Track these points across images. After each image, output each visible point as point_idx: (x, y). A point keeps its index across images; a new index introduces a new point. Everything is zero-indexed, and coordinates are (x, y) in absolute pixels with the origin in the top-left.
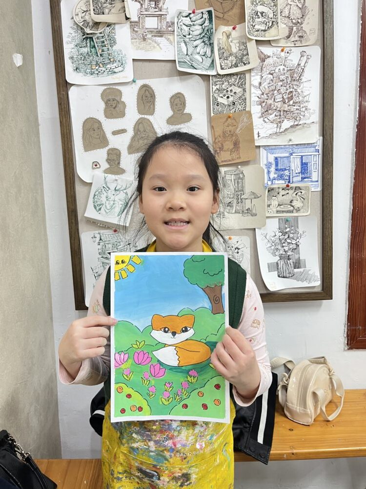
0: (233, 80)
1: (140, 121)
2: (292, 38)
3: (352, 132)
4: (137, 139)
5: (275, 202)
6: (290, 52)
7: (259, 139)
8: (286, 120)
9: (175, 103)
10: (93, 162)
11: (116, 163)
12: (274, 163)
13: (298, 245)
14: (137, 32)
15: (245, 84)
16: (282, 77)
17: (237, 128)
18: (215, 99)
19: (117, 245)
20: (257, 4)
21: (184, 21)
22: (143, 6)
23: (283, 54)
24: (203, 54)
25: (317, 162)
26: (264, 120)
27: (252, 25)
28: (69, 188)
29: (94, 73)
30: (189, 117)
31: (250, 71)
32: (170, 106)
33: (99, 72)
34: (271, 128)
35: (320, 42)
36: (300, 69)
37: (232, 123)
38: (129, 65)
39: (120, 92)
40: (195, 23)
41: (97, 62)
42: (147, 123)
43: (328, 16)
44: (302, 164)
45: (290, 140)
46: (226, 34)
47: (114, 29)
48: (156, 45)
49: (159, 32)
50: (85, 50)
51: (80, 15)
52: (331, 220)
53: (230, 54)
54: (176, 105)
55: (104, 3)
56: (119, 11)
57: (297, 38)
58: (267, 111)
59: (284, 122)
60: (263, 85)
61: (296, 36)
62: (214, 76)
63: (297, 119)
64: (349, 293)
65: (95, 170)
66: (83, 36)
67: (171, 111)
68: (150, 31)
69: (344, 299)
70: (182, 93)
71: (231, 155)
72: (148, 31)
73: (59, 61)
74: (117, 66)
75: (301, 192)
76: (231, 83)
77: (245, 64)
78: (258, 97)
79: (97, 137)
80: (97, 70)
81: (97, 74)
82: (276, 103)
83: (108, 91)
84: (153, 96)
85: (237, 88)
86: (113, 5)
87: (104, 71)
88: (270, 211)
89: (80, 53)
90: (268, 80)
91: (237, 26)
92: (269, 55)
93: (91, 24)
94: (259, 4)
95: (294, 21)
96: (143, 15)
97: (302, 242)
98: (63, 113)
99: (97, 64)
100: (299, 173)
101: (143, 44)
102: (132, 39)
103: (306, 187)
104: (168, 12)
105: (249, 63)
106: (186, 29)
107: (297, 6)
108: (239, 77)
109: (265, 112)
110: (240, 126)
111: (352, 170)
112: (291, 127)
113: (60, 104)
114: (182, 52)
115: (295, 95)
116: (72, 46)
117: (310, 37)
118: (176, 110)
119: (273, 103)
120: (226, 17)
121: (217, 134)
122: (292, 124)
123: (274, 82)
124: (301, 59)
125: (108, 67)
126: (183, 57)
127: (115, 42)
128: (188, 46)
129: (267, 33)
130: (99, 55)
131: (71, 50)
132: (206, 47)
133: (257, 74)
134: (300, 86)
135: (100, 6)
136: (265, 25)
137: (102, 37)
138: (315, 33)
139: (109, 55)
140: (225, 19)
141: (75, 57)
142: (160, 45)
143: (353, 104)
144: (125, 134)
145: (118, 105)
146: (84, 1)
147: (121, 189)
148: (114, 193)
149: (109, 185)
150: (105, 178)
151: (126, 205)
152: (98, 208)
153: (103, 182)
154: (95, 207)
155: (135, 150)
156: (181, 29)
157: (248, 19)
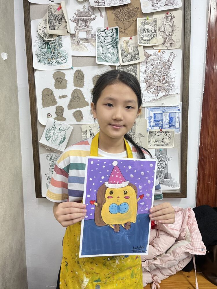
0: (130, 68)
1: (75, 91)
2: (166, 45)
3: (200, 100)
4: (73, 101)
5: (153, 140)
6: (163, 52)
7: (144, 103)
8: (160, 92)
9: (96, 80)
10: (48, 114)
11: (61, 114)
12: (153, 116)
13: (167, 165)
14: (74, 40)
15: (137, 71)
16: (159, 67)
20: (145, 24)
21: (101, 34)
22: (78, 25)
23: (159, 54)
24: (112, 53)
25: (179, 117)
26: (147, 92)
27: (142, 37)
28: (34, 129)
29: (49, 63)
31: (139, 63)
34: (152, 97)
35: (182, 47)
36: (169, 62)
38: (70, 60)
39: (64, 74)
40: (108, 35)
42: (79, 92)
43: (187, 31)
44: (170, 117)
45: (163, 104)
46: (126, 42)
47: (61, 38)
48: (85, 48)
49: (87, 40)
50: (45, 50)
51: (42, 30)
52: (187, 151)
53: (128, 53)
55: (56, 23)
56: (64, 28)
57: (169, 44)
58: (149, 86)
60: (147, 72)
62: (118, 66)
63: (168, 91)
64: (197, 194)
65: (49, 118)
66: (44, 42)
67: (93, 85)
68: (82, 40)
69: (195, 197)
72: (80, 40)
73: (29, 56)
74: (63, 60)
75: (169, 134)
76: (128, 70)
77: (137, 59)
78: (144, 78)
79: (50, 99)
80: (51, 61)
81: (52, 64)
82: (155, 82)
83: (57, 73)
84: (83, 76)
86: (61, 24)
87: (55, 62)
88: (150, 144)
89: (42, 51)
90: (150, 69)
91: (132, 37)
92: (151, 54)
93: (48, 35)
94: (146, 24)
95: (167, 34)
96: (78, 30)
97: (169, 163)
98: (31, 85)
99: (51, 58)
100: (168, 123)
101: (78, 47)
102: (71, 44)
103: (172, 131)
104: (92, 29)
105: (139, 59)
106: (103, 38)
107: (169, 25)
108: (133, 66)
111: (200, 122)
112: (164, 96)
113: (29, 80)
114: (100, 52)
115: (166, 77)
116: (37, 47)
117: (176, 44)
119: (153, 82)
120: (126, 31)
122: (164, 94)
123: (154, 70)
124: (171, 57)
125: (57, 60)
126: (101, 55)
127: (62, 46)
128: (103, 48)
129: (151, 42)
130: (53, 53)
131: (36, 50)
132: (114, 49)
133: (144, 65)
134: (169, 73)
135: (53, 25)
136: (149, 37)
137: (55, 43)
138: (179, 42)
139: (58, 53)
140: (125, 33)
141: (39, 54)
142: (87, 48)
143: (202, 83)
144: (66, 98)
145: (62, 81)
146: (44, 22)
147: (63, 130)
148: (58, 131)
149: (56, 127)
150: (54, 122)
151: (64, 139)
152: (48, 139)
153: (53, 124)
154: (46, 138)
155: (72, 107)
156: (100, 38)
157: (139, 34)
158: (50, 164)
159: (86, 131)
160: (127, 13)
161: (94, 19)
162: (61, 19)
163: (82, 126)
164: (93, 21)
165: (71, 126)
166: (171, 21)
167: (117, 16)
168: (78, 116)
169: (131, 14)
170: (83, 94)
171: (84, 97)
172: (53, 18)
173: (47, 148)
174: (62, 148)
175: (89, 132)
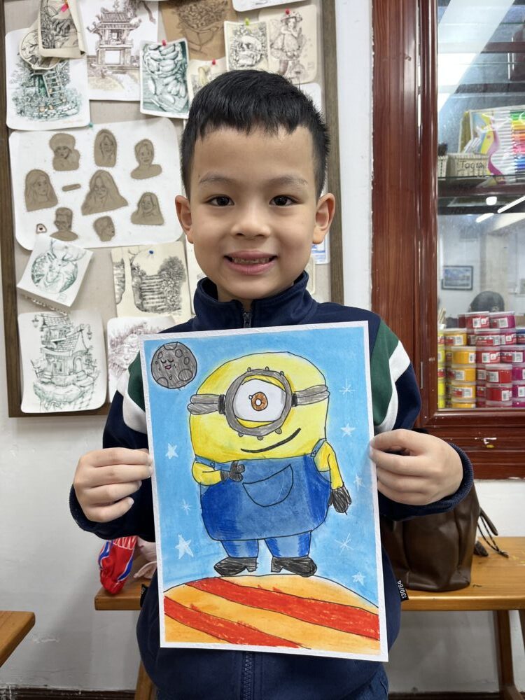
1: (98, 175)
3: (368, 191)
4: (93, 197)
9: (142, 151)
10: (38, 225)
11: (67, 225)
14: (94, 68)
19: (65, 331)
20: (241, 34)
22: (103, 38)
24: (176, 94)
28: (6, 257)
29: (42, 116)
30: (157, 170)
33: (49, 115)
35: (321, 79)
38: (85, 108)
39: (73, 140)
40: (166, 57)
41: (46, 103)
42: (106, 177)
46: (204, 70)
47: (67, 65)
48: (117, 83)
49: (121, 68)
50: (33, 90)
51: (28, 50)
54: (143, 154)
55: (56, 35)
56: (74, 44)
65: (41, 234)
66: (31, 74)
67: (137, 162)
68: (112, 67)
70: (150, 139)
72: (108, 67)
74: (70, 108)
80: (46, 113)
81: (46, 117)
83: (58, 137)
84: (113, 143)
86: (67, 38)
87: (55, 114)
89: (26, 93)
91: (217, 60)
93: (40, 60)
94: (244, 34)
95: (289, 54)
96: (102, 48)
99: (46, 106)
101: (102, 82)
102: (89, 76)
104: (132, 45)
106: (155, 64)
107: (292, 35)
111: (370, 238)
116: (17, 85)
117: (309, 72)
118: (142, 161)
120: (204, 49)
125: (59, 108)
126: (150, 96)
127: (68, 80)
130: (49, 96)
131: (14, 90)
135: (51, 38)
137: (54, 74)
138: (313, 67)
139: (61, 95)
140: (202, 52)
141: (20, 98)
142: (123, 84)
143: (368, 155)
144: (79, 190)
145: (70, 154)
146: (34, 34)
147: (71, 259)
148: (60, 263)
149: (55, 253)
150: (52, 243)
151: (73, 280)
152: (36, 279)
153: (49, 247)
154: (33, 277)
155: (91, 210)
156: (148, 64)
157: (229, 52)
158: (43, 339)
159: (123, 263)
160: (204, 12)
161: (136, 26)
162: (68, 28)
163: (113, 251)
164: (134, 31)
165: (88, 251)
166: (295, 27)
167: (184, 20)
168: (105, 229)
169: (212, 14)
171: (118, 186)
172: (51, 26)
173: (34, 301)
174: (68, 299)
175: (129, 265)
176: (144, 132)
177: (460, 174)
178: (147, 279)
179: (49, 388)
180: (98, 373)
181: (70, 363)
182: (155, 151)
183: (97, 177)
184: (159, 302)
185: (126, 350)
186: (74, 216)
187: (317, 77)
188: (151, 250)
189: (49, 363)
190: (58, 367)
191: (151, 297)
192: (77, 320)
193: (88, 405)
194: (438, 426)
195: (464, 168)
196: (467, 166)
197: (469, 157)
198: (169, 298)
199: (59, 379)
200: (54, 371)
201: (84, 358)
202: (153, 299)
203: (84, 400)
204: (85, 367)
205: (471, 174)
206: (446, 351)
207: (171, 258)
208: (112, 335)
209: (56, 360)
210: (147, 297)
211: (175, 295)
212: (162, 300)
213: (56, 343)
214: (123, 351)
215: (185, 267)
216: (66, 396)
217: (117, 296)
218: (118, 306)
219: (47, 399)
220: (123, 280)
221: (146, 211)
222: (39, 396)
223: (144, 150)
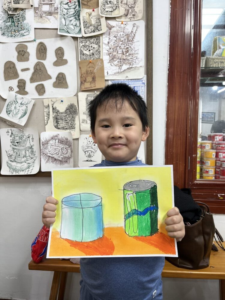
0: (93, 40)
1: (38, 64)
2: (129, 16)
3: (166, 74)
4: (35, 74)
6: (126, 24)
7: (108, 76)
8: (124, 65)
9: (58, 53)
10: (10, 87)
11: (23, 87)
14: (37, 13)
15: (100, 43)
16: (122, 39)
17: (95, 69)
18: (81, 51)
19: (22, 137)
21: (64, 7)
23: (122, 25)
24: (75, 25)
25: (144, 90)
26: (111, 65)
27: (104, 9)
30: (65, 62)
31: (102, 34)
32: (55, 55)
33: (16, 35)
34: (116, 69)
35: (145, 18)
36: (132, 34)
37: (92, 66)
38: (32, 32)
39: (26, 47)
40: (71, 7)
41: (15, 30)
42: (42, 65)
45: (127, 77)
46: (89, 14)
47: (25, 12)
48: (47, 20)
49: (50, 13)
50: (9, 24)
51: (7, 4)
53: (91, 25)
54: (59, 54)
56: (28, 2)
57: (132, 16)
58: (113, 59)
59: (123, 66)
60: (110, 44)
61: (131, 15)
62: (81, 37)
63: (131, 64)
65: (11, 91)
66: (8, 16)
67: (56, 58)
68: (45, 13)
70: (62, 47)
71: (90, 84)
74: (25, 32)
76: (91, 42)
77: (99, 31)
78: (107, 50)
79: (13, 72)
80: (14, 34)
81: (14, 36)
82: (118, 55)
83: (20, 46)
84: (45, 49)
85: (95, 45)
87: (18, 35)
89: (6, 25)
90: (114, 41)
91: (95, 9)
92: (114, 26)
93: (12, 9)
95: (130, 6)
96: (41, 4)
99: (15, 31)
101: (40, 20)
102: (34, 17)
104: (55, 2)
105: (101, 30)
106: (66, 11)
108: (96, 38)
109: (112, 59)
110: (96, 68)
111: (166, 96)
112: (128, 69)
114: (62, 24)
115: (130, 50)
116: (2, 21)
117: (139, 15)
118: (58, 58)
119: (116, 54)
120: (89, 4)
121: (83, 72)
122: (128, 67)
123: (117, 42)
124: (134, 28)
125: (20, 32)
126: (63, 26)
127: (25, 19)
128: (66, 20)
129: (113, 13)
130: (16, 26)
132: (76, 21)
133: (106, 37)
134: (133, 45)
136: (111, 9)
137: (19, 16)
138: (141, 13)
139: (21, 26)
140: (88, 5)
141: (3, 27)
142: (50, 20)
143: (167, 56)
144: (29, 71)
145: (25, 54)
147: (25, 104)
148: (20, 106)
149: (18, 100)
150: (16, 96)
151: (25, 114)
152: (8, 113)
153: (14, 98)
154: (7, 112)
155: (35, 80)
156: (62, 11)
157: (101, 5)
158: (11, 141)
159: (49, 106)
163: (44, 100)
165: (32, 100)
168: (41, 90)
170: (46, 67)
171: (47, 69)
173: (7, 123)
174: (23, 122)
175: (51, 106)
176: (59, 43)
177: (212, 66)
178: (60, 114)
179: (14, 164)
180: (36, 157)
181: (23, 152)
182: (65, 53)
183: (37, 65)
184: (65, 125)
185: (49, 147)
186: (26, 83)
187: (143, 17)
188: (62, 100)
189: (14, 152)
190: (18, 154)
191: (62, 122)
192: (27, 133)
193: (31, 172)
194: (196, 188)
195: (214, 63)
196: (215, 62)
197: (216, 58)
198: (70, 123)
199: (18, 159)
200: (16, 156)
201: (30, 150)
202: (62, 123)
203: (29, 170)
204: (30, 154)
205: (217, 66)
206: (201, 151)
207: (71, 104)
208: (42, 140)
209: (17, 151)
210: (59, 122)
211: (72, 121)
212: (66, 124)
213: (17, 143)
214: (48, 147)
215: (77, 108)
216: (21, 168)
217: (46, 122)
218: (46, 126)
219: (13, 169)
220: (48, 114)
221: (59, 82)
222: (9, 167)
223: (59, 52)
